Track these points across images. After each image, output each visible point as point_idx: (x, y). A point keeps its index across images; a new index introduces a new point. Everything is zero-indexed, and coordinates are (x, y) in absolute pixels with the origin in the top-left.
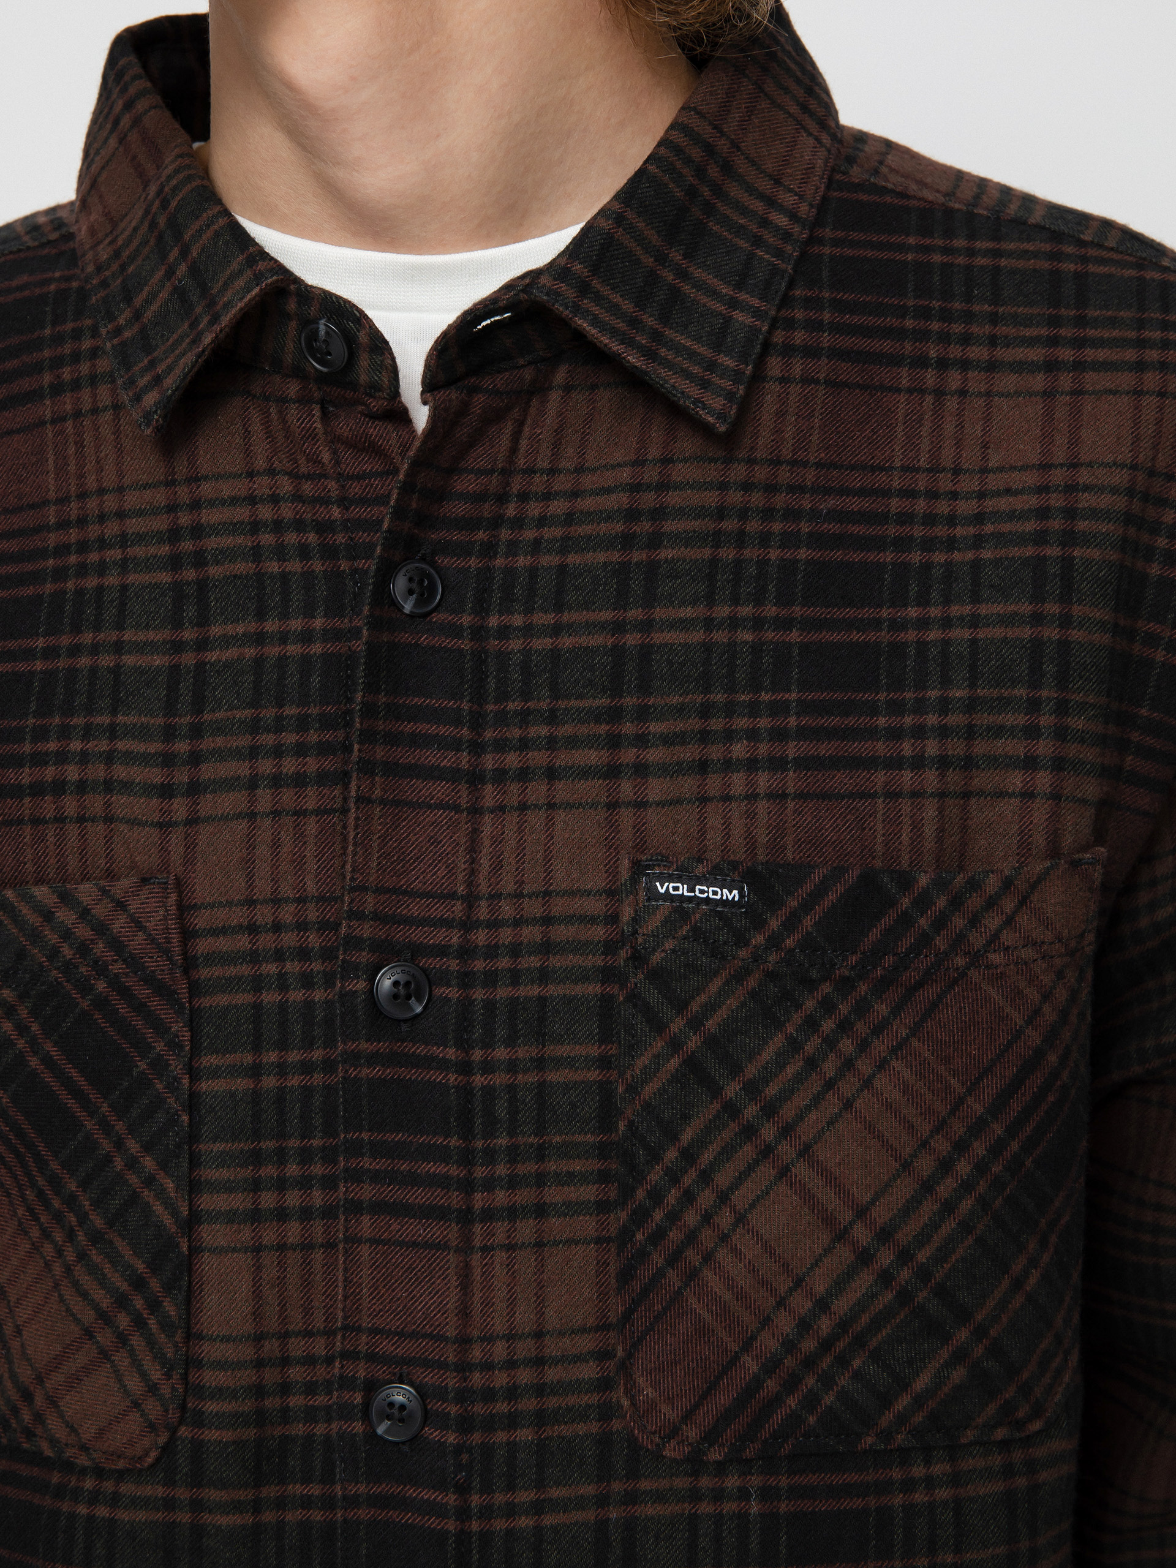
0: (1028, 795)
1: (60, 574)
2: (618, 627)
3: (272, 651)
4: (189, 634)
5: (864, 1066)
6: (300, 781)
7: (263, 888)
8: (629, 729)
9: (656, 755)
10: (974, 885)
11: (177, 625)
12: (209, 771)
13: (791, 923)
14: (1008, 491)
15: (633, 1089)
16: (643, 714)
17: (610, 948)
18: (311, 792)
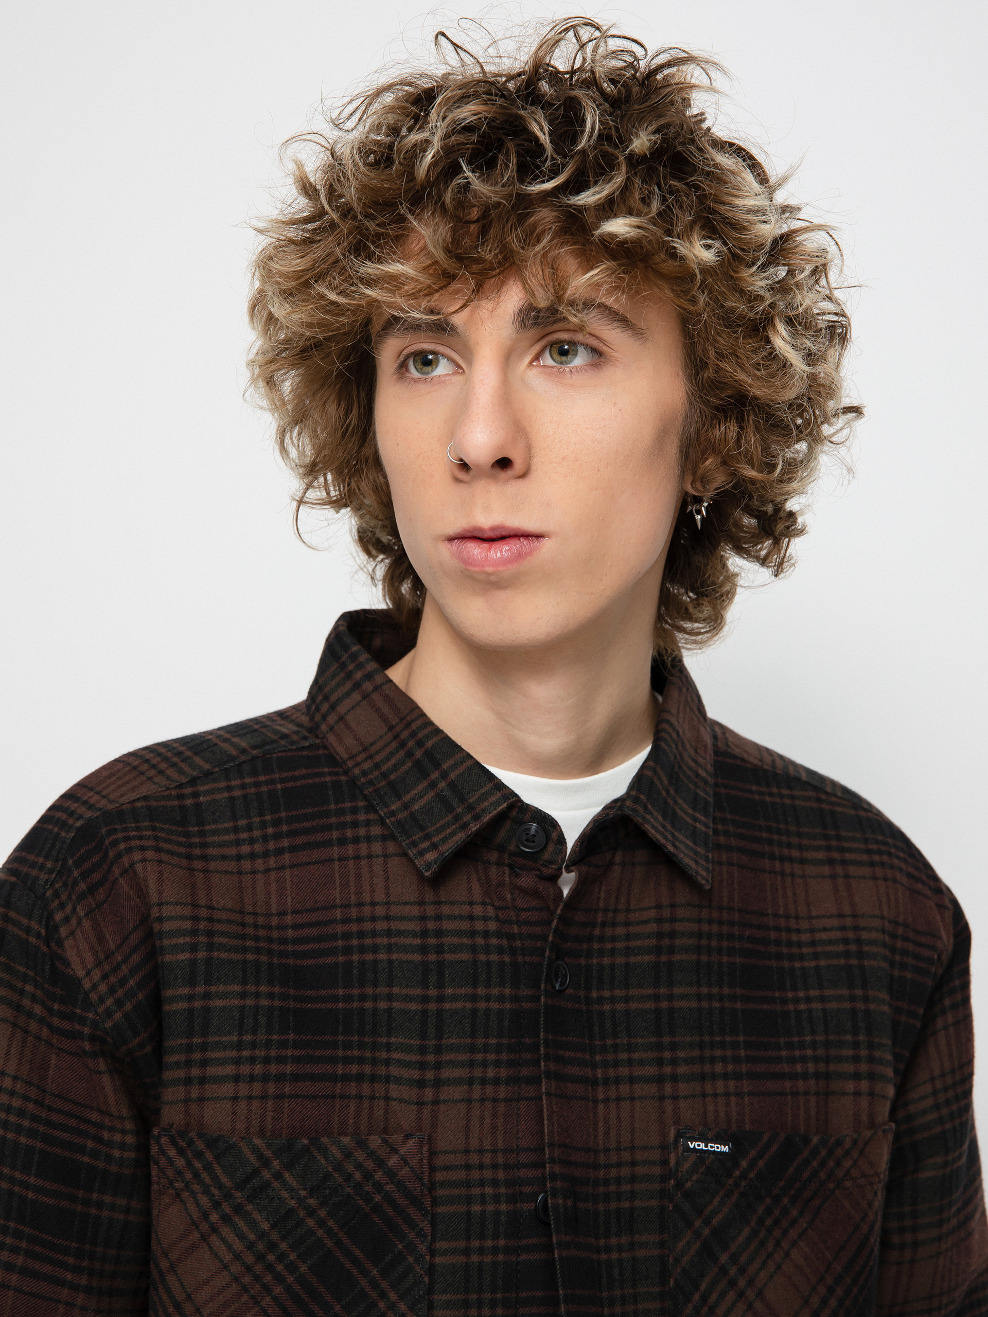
0: (857, 1094)
1: (348, 950)
2: (657, 998)
3: (482, 1005)
4: (432, 992)
5: (785, 1245)
6: (496, 1082)
7: (474, 1143)
8: (667, 1055)
9: (682, 1070)
10: (839, 1143)
11: (426, 986)
12: (445, 1074)
13: (752, 1165)
14: (825, 929)
15: (677, 1261)
16: (673, 1047)
17: (664, 1179)
18: (502, 1088)
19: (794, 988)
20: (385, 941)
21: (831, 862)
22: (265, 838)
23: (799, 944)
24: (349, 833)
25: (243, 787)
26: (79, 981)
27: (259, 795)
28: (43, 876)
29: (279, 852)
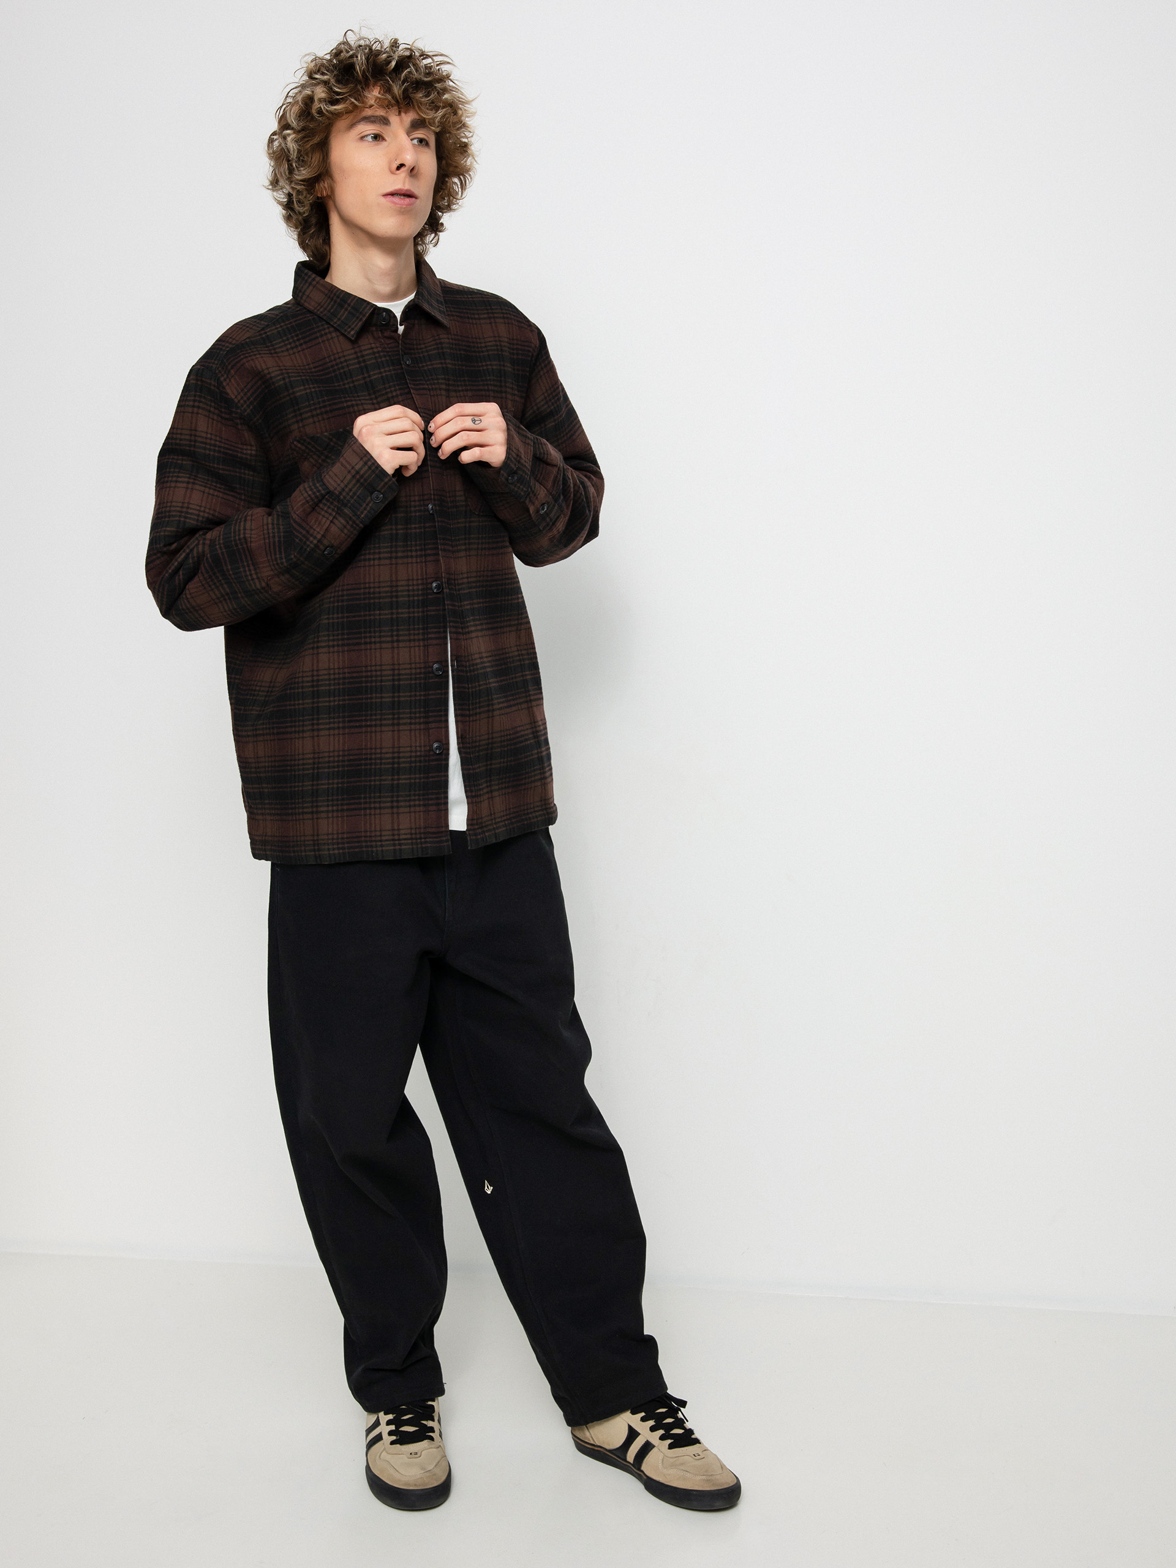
19: (481, 362)
20: (345, 364)
21: (490, 318)
22: (294, 342)
23: (481, 347)
24: (323, 332)
25: (281, 327)
26: (232, 399)
27: (287, 328)
28: (214, 366)
29: (301, 345)
